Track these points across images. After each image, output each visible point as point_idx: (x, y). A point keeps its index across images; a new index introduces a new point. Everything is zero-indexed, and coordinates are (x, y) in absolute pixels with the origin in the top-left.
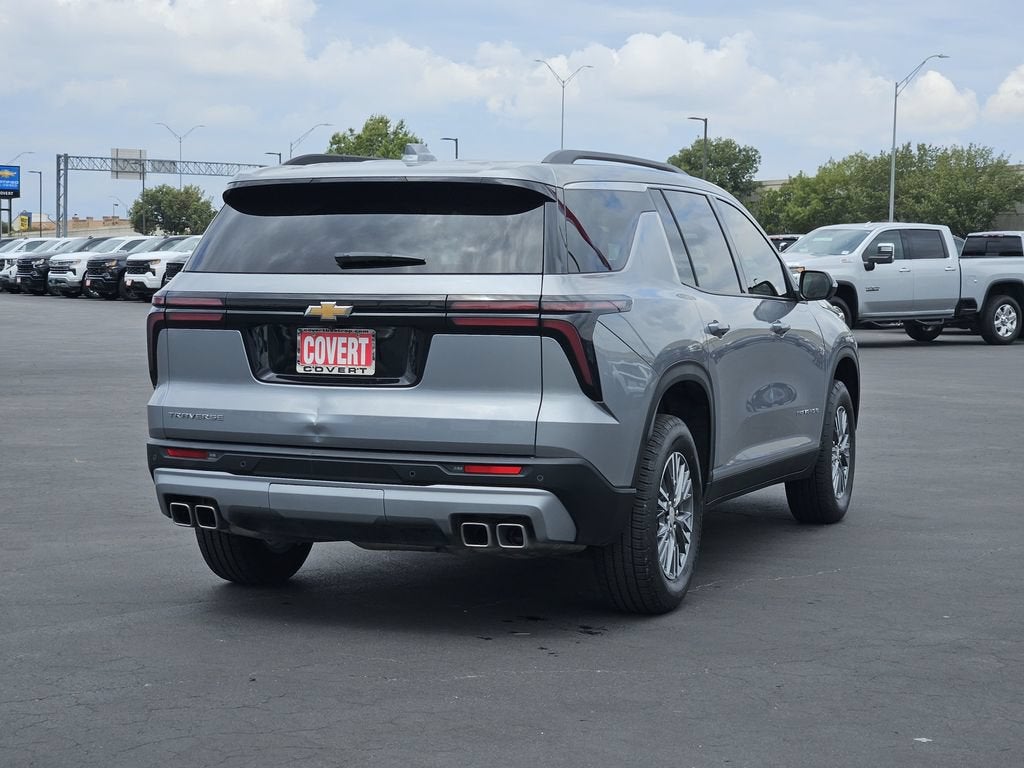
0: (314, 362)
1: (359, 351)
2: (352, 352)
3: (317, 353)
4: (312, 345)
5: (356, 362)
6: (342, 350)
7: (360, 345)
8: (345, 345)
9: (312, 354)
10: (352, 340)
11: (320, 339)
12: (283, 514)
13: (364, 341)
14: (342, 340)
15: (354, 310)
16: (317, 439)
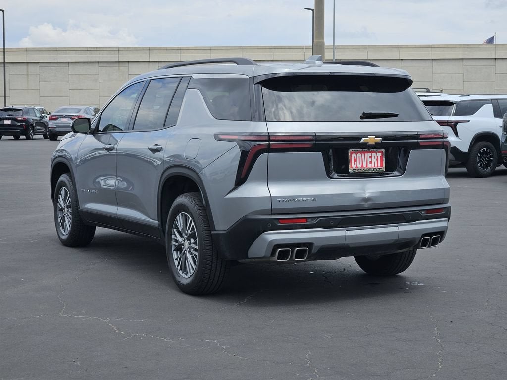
0: (357, 167)
1: (377, 160)
2: (374, 160)
3: (358, 161)
4: (355, 158)
5: (376, 166)
6: (369, 160)
7: (377, 157)
8: (371, 157)
9: (356, 163)
10: (374, 155)
11: (359, 155)
12: (351, 246)
13: (379, 155)
14: (369, 155)
15: (383, 140)
16: (366, 205)
